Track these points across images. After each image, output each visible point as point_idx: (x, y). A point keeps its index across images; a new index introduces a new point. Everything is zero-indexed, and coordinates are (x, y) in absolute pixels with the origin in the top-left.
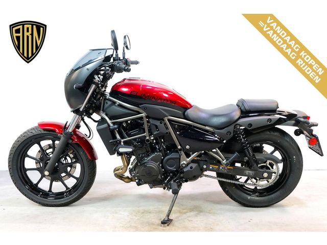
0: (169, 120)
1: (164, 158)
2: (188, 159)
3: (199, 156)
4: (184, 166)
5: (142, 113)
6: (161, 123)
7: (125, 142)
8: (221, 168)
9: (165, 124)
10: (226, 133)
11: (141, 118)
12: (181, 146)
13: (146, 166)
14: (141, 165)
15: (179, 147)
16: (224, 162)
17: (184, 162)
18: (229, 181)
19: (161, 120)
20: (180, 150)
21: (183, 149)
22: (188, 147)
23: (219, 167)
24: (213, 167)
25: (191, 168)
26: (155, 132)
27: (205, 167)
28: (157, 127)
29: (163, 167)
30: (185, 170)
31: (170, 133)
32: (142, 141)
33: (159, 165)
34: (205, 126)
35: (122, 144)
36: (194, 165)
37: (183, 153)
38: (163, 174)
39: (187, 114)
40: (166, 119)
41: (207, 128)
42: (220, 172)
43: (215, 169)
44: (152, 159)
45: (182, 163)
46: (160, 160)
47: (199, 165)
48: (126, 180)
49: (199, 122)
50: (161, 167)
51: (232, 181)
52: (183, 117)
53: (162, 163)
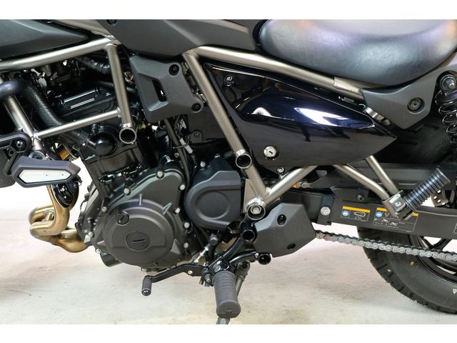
0: (203, 60)
1: (189, 186)
2: (271, 191)
3: (309, 178)
4: (256, 212)
5: (101, 37)
6: (173, 71)
7: (46, 142)
8: (379, 215)
9: (189, 75)
10: (406, 102)
11: (100, 55)
12: (245, 146)
13: (125, 219)
14: (110, 212)
15: (241, 152)
16: (393, 200)
17: (255, 201)
18: (401, 250)
19: (175, 60)
20: (244, 160)
21: (254, 157)
22: (269, 151)
23: (374, 212)
24: (351, 213)
25: (281, 219)
26: (153, 103)
27: (326, 211)
28: (157, 85)
29: (184, 216)
30: (261, 226)
31: (206, 104)
32: (111, 131)
33: (172, 210)
34: (332, 76)
35: (37, 147)
36: (290, 210)
37: (251, 170)
38: (188, 237)
39: (267, 32)
40: (191, 57)
41: (339, 84)
42: (375, 225)
43: (359, 218)
44: (146, 194)
45: (250, 203)
46: (176, 196)
47: (307, 207)
48: (70, 245)
49: (309, 64)
50: (178, 219)
51: (409, 251)
52: (253, 48)
53: (181, 203)
